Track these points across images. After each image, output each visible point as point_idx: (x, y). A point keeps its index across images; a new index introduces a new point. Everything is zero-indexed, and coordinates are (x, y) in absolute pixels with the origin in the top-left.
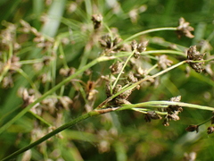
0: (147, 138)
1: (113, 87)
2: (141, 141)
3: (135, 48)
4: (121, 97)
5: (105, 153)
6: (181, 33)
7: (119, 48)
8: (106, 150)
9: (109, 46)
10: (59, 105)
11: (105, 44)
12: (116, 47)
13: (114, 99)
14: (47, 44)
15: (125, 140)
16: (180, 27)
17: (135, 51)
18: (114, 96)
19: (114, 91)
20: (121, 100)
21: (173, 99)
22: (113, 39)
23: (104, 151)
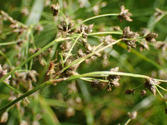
0: (110, 105)
1: (64, 62)
2: (105, 107)
3: (83, 30)
4: (70, 69)
5: (71, 117)
6: (122, 17)
7: (72, 31)
8: (72, 115)
9: (65, 29)
10: (29, 77)
11: (62, 28)
12: (70, 30)
13: (65, 71)
14: (22, 30)
15: (93, 106)
16: (121, 13)
17: (83, 32)
18: (64, 69)
19: (65, 65)
20: (70, 72)
21: (112, 69)
22: (67, 24)
23: (70, 115)
